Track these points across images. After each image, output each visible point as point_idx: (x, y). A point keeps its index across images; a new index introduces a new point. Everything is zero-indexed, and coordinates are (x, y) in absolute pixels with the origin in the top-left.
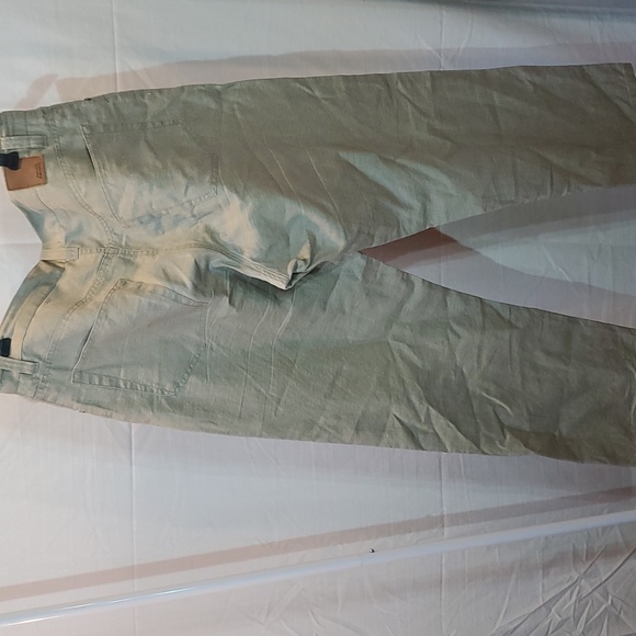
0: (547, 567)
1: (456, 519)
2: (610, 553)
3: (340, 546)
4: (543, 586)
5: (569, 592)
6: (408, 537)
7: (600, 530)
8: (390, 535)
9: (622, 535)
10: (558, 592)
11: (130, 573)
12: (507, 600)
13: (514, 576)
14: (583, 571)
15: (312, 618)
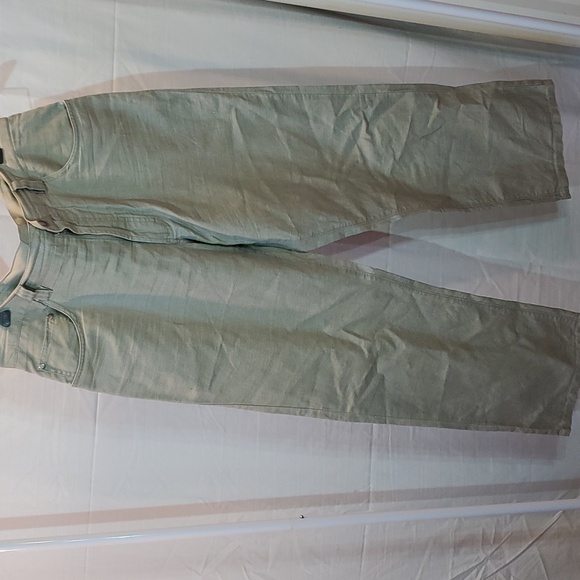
0: (458, 546)
1: (381, 496)
2: (514, 538)
3: (275, 511)
4: (453, 563)
5: (475, 571)
6: (336, 508)
7: (508, 516)
8: (320, 505)
9: (528, 524)
10: (465, 569)
11: (86, 518)
12: (420, 572)
13: (427, 552)
14: (490, 552)
15: (244, 573)
